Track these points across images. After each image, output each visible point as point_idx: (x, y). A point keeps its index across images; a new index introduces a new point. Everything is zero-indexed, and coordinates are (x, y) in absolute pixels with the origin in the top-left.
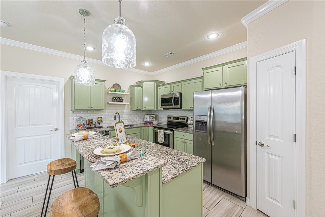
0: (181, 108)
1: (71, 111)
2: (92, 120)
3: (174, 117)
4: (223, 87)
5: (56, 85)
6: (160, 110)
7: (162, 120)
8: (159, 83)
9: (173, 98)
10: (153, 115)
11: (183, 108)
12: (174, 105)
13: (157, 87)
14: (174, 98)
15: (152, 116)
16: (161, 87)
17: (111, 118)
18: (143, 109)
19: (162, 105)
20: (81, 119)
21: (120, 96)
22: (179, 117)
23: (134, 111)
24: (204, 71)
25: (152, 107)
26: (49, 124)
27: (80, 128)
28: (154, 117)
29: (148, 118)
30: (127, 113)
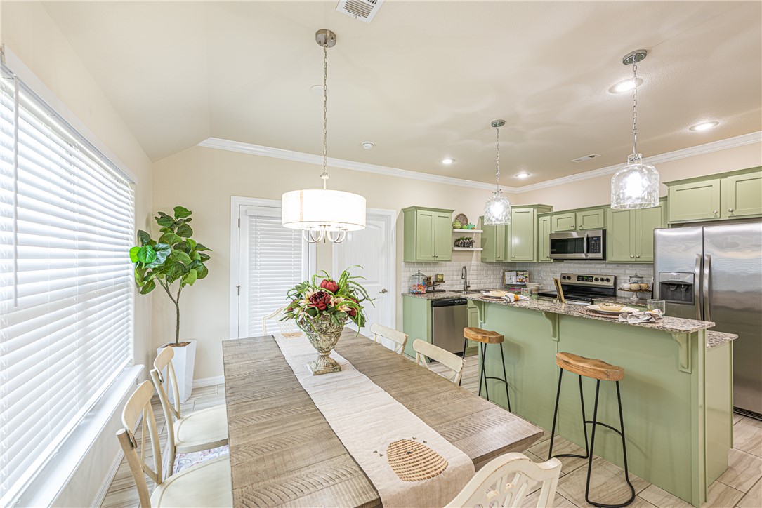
0: (604, 258)
1: (403, 263)
2: (430, 278)
3: (578, 276)
4: (721, 219)
5: (384, 222)
6: (543, 263)
7: (545, 282)
8: (543, 210)
9: (585, 239)
10: (524, 271)
11: (610, 258)
12: (588, 252)
13: (538, 216)
14: (588, 238)
15: (522, 273)
16: (549, 217)
17: (453, 275)
18: (509, 261)
19: (552, 253)
20: (419, 274)
21: (469, 237)
22: (593, 277)
23: (486, 264)
24: (671, 187)
25: (529, 257)
26: (377, 282)
27: (421, 291)
28: (527, 275)
29: (514, 278)
30: (475, 268)
